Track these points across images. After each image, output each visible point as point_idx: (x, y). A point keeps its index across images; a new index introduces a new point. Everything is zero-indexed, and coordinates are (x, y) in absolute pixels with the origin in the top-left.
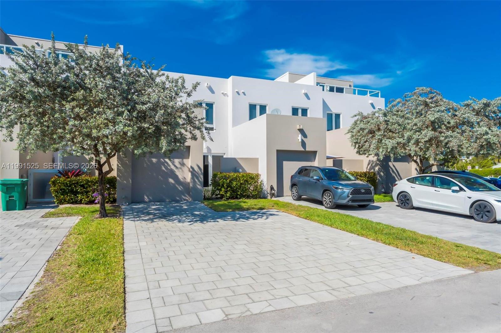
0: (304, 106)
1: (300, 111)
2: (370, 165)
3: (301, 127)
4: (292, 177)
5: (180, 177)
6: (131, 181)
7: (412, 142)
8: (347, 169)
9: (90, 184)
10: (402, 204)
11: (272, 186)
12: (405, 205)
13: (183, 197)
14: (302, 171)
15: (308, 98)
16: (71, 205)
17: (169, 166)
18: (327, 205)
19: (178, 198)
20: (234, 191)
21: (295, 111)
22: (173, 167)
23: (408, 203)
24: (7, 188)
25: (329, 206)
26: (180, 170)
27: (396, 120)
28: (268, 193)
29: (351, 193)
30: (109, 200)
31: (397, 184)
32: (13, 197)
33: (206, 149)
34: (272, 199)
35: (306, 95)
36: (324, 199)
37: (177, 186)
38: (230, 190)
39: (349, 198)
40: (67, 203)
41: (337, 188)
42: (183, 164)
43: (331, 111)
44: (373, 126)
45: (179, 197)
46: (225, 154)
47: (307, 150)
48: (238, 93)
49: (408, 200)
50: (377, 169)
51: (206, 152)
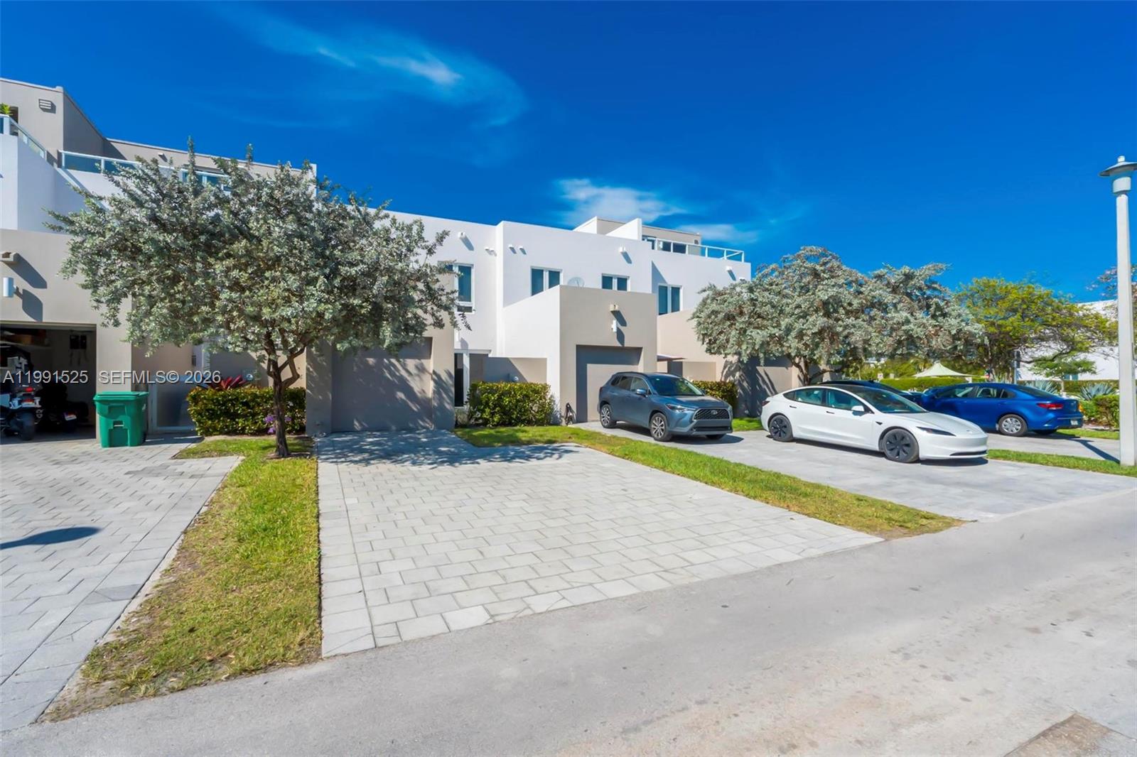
0: (622, 274)
1: (615, 282)
2: (727, 369)
3: (617, 308)
4: (601, 388)
5: (416, 389)
6: (330, 395)
7: (793, 334)
8: (690, 378)
9: (259, 400)
10: (776, 433)
11: (568, 404)
12: (780, 436)
13: (421, 423)
14: (618, 380)
15: (629, 260)
16: (225, 436)
17: (398, 370)
18: (658, 435)
19: (411, 425)
20: (505, 412)
21: (607, 282)
22: (403, 373)
23: (784, 432)
24: (110, 408)
25: (660, 437)
26: (417, 378)
27: (768, 298)
28: (561, 416)
29: (696, 415)
30: (293, 428)
31: (768, 402)
32: (120, 423)
33: (460, 343)
34: (569, 426)
35: (626, 256)
36: (653, 426)
37: (410, 403)
38: (498, 411)
39: (693, 424)
40: (218, 433)
41: (673, 408)
42: (422, 369)
43: (665, 282)
44: (731, 308)
45: (412, 423)
46: (491, 351)
47: (626, 345)
48: (512, 249)
49: (785, 427)
50: (737, 374)
51: (460, 348)
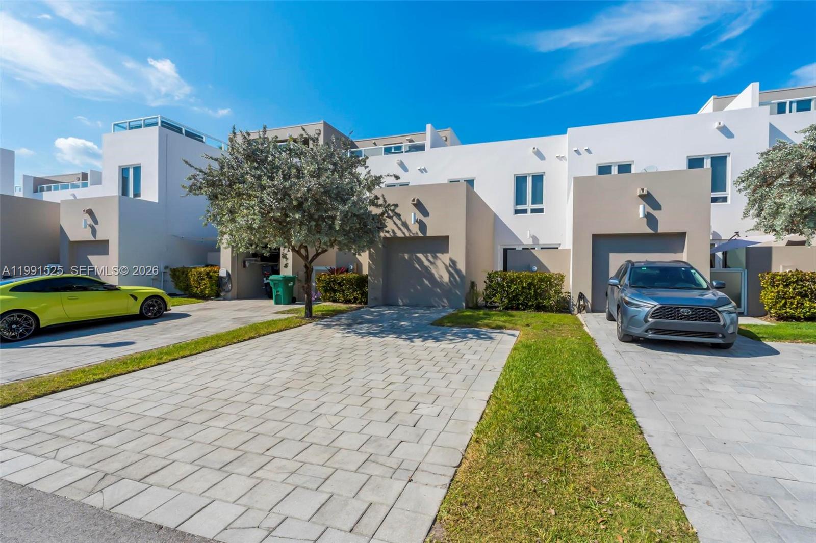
0: (719, 152)
1: (707, 162)
5: (436, 276)
6: (381, 280)
11: (580, 293)
13: (440, 302)
17: (423, 262)
19: (434, 304)
21: (695, 163)
22: (427, 263)
28: (573, 305)
29: (653, 314)
35: (724, 130)
37: (433, 287)
39: (648, 324)
41: (628, 303)
46: (560, 244)
47: (661, 231)
48: (577, 152)
51: (532, 243)
